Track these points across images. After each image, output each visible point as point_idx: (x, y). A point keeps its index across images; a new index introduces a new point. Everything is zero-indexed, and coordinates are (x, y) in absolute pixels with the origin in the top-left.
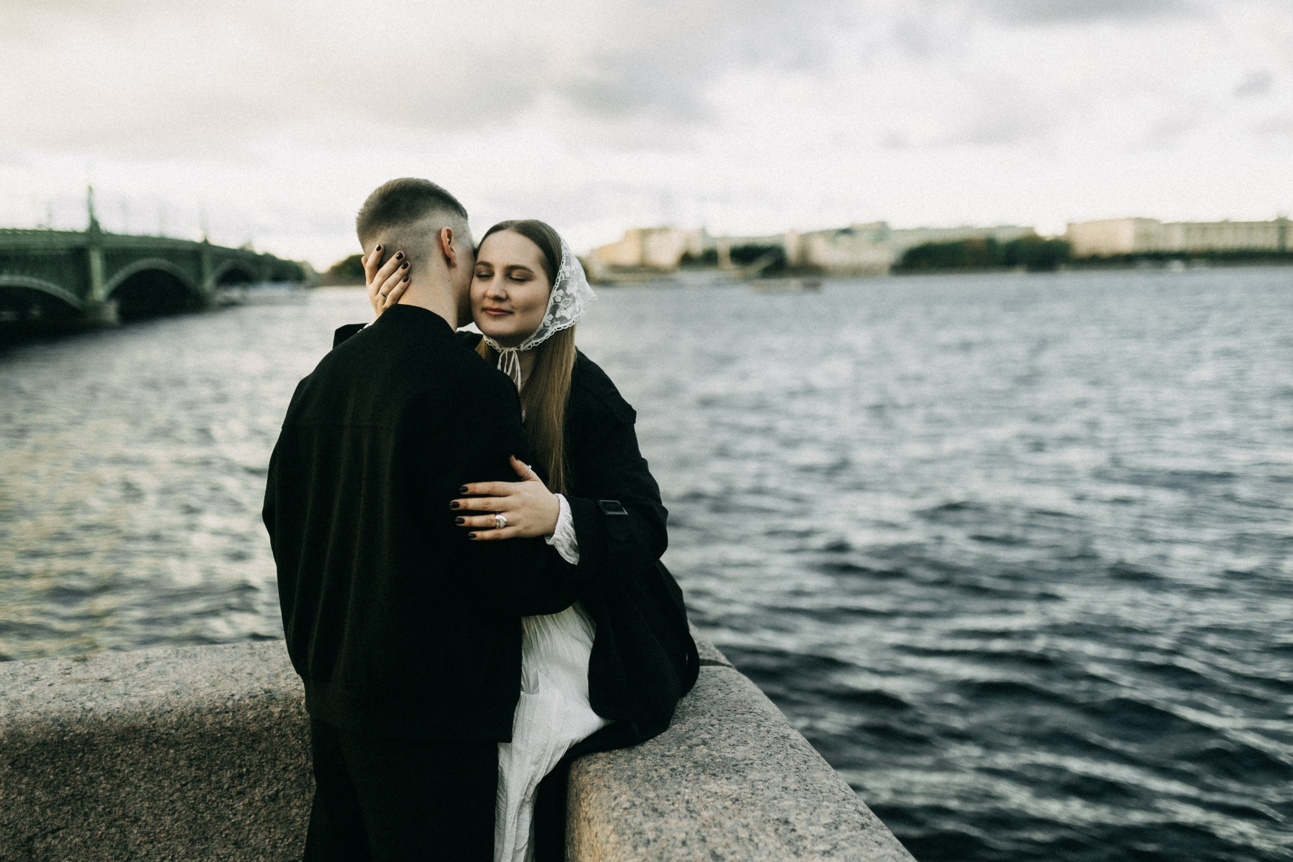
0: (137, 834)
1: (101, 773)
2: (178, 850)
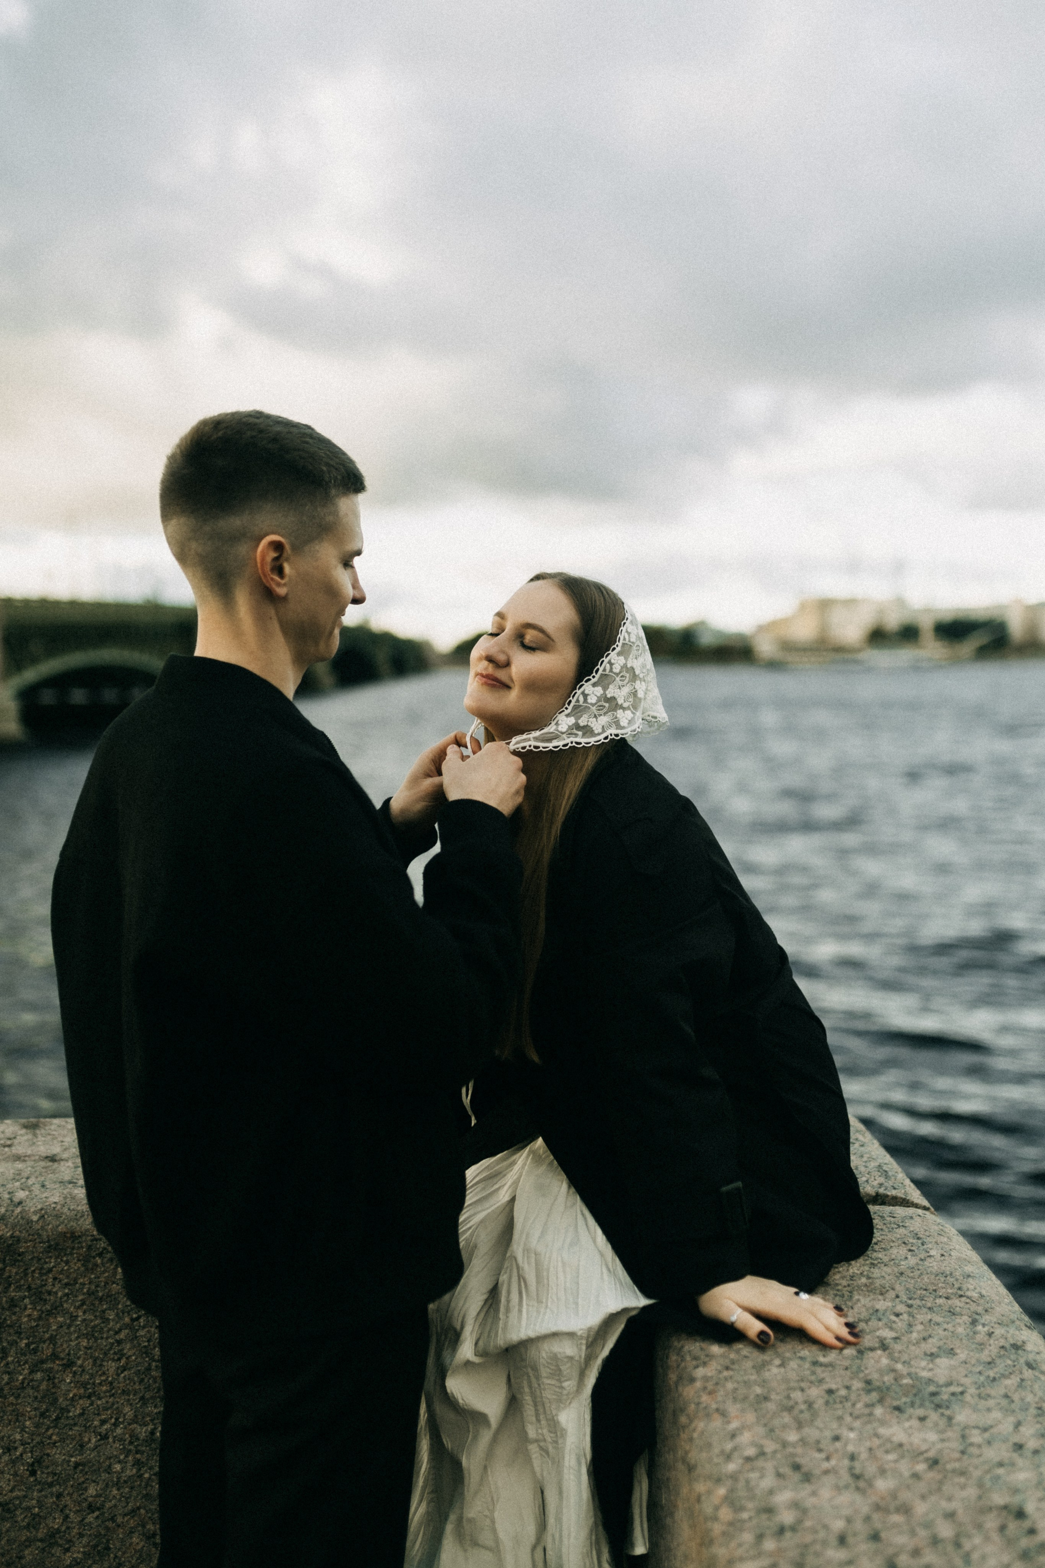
0: (70, 1383)
1: (27, 1294)
2: (125, 1412)
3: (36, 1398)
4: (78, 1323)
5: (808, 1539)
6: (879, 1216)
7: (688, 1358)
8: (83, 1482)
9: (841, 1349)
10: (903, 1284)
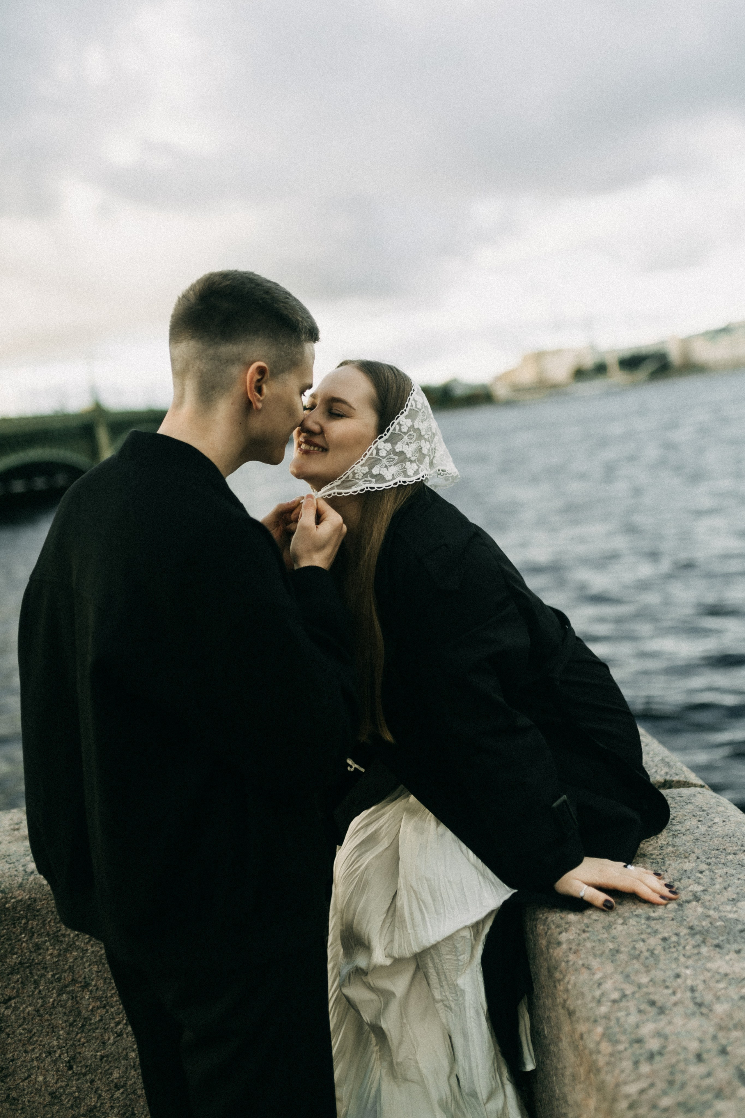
3: (65, 1013)
4: (89, 954)
5: (674, 1060)
6: (670, 797)
7: (553, 927)
8: (109, 1069)
9: (666, 905)
10: (700, 848)
